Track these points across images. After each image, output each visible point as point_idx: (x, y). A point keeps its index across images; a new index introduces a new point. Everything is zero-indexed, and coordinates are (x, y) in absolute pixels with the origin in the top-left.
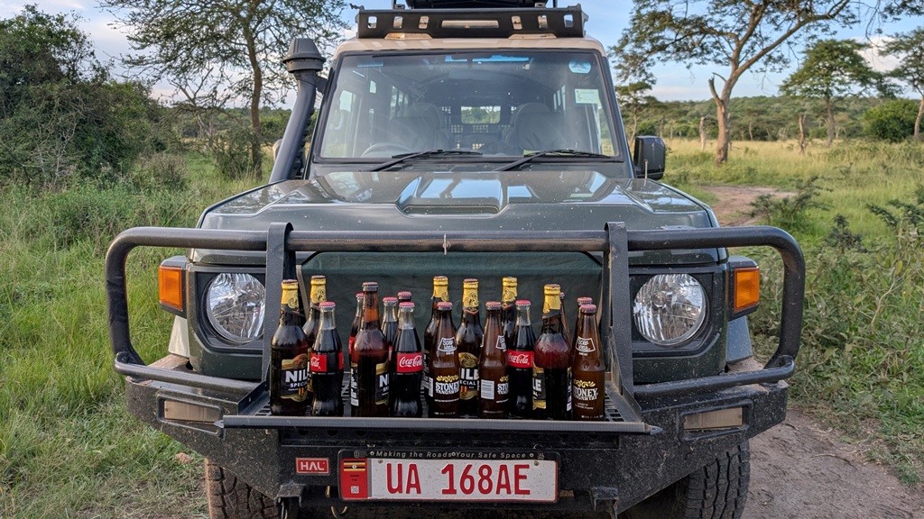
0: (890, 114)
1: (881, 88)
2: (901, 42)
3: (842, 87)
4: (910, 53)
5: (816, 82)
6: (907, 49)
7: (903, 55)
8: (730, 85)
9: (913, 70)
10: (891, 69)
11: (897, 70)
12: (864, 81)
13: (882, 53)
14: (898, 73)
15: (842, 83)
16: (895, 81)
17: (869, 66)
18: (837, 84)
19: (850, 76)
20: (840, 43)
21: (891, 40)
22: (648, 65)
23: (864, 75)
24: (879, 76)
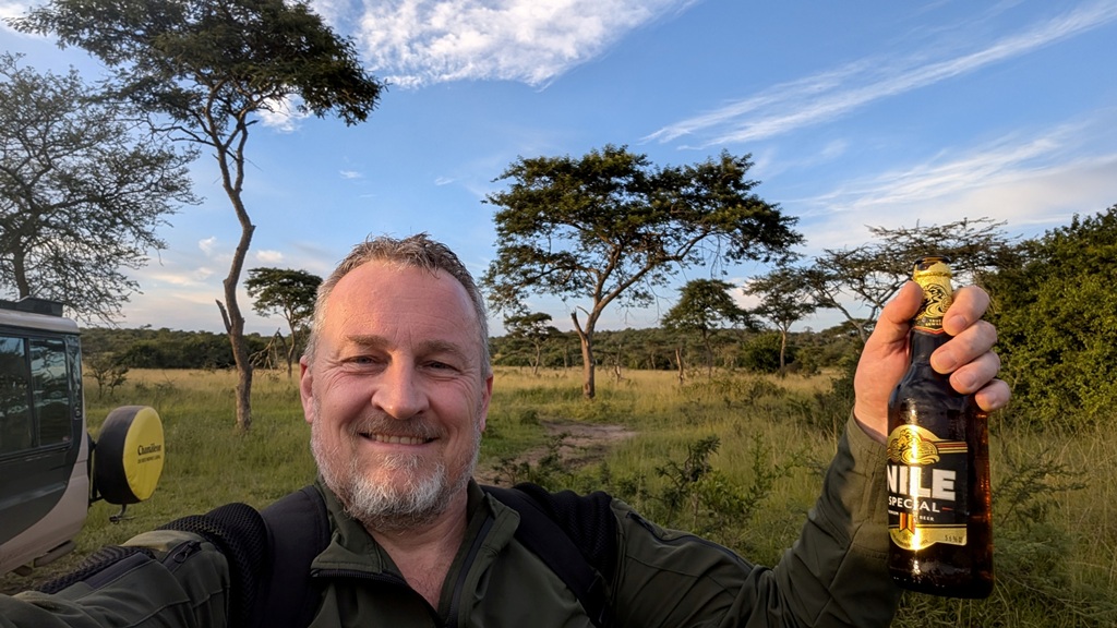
0: (764, 346)
1: (748, 323)
2: (761, 284)
3: (713, 322)
4: (769, 293)
5: (691, 317)
6: (766, 290)
7: (763, 295)
8: (593, 319)
9: (772, 308)
10: (754, 307)
11: (759, 308)
12: (733, 317)
13: (746, 293)
14: (761, 311)
15: (714, 318)
16: (758, 317)
17: (735, 303)
18: (709, 320)
19: (720, 312)
20: (709, 283)
21: (752, 281)
22: (522, 297)
23: (732, 312)
24: (744, 313)
